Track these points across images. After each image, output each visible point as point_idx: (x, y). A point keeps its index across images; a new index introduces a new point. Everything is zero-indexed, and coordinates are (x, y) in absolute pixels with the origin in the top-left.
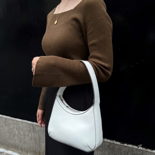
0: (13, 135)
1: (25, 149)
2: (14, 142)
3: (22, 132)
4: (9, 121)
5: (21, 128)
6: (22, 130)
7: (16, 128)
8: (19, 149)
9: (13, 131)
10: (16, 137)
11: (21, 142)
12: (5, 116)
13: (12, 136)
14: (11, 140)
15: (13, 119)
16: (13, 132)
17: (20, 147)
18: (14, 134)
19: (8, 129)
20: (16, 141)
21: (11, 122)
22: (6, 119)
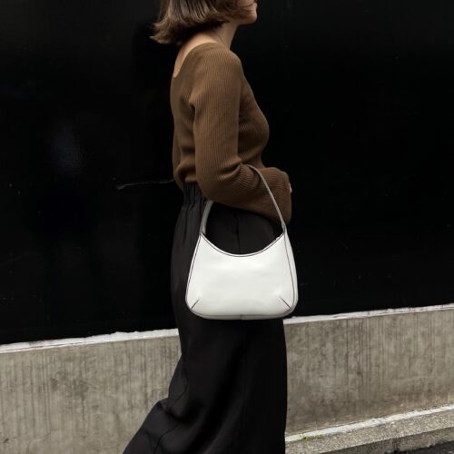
0: (410, 359)
1: (440, 387)
2: (409, 380)
3: (437, 342)
4: (403, 323)
5: (436, 331)
6: (439, 334)
7: (423, 334)
8: (422, 396)
9: (412, 349)
10: (418, 363)
11: (431, 371)
12: (391, 311)
13: (406, 364)
14: (402, 378)
15: (418, 310)
16: (410, 351)
17: (426, 388)
18: (412, 355)
19: (395, 347)
20: (417, 375)
21: (409, 321)
22: (394, 318)
